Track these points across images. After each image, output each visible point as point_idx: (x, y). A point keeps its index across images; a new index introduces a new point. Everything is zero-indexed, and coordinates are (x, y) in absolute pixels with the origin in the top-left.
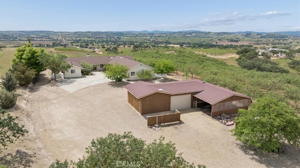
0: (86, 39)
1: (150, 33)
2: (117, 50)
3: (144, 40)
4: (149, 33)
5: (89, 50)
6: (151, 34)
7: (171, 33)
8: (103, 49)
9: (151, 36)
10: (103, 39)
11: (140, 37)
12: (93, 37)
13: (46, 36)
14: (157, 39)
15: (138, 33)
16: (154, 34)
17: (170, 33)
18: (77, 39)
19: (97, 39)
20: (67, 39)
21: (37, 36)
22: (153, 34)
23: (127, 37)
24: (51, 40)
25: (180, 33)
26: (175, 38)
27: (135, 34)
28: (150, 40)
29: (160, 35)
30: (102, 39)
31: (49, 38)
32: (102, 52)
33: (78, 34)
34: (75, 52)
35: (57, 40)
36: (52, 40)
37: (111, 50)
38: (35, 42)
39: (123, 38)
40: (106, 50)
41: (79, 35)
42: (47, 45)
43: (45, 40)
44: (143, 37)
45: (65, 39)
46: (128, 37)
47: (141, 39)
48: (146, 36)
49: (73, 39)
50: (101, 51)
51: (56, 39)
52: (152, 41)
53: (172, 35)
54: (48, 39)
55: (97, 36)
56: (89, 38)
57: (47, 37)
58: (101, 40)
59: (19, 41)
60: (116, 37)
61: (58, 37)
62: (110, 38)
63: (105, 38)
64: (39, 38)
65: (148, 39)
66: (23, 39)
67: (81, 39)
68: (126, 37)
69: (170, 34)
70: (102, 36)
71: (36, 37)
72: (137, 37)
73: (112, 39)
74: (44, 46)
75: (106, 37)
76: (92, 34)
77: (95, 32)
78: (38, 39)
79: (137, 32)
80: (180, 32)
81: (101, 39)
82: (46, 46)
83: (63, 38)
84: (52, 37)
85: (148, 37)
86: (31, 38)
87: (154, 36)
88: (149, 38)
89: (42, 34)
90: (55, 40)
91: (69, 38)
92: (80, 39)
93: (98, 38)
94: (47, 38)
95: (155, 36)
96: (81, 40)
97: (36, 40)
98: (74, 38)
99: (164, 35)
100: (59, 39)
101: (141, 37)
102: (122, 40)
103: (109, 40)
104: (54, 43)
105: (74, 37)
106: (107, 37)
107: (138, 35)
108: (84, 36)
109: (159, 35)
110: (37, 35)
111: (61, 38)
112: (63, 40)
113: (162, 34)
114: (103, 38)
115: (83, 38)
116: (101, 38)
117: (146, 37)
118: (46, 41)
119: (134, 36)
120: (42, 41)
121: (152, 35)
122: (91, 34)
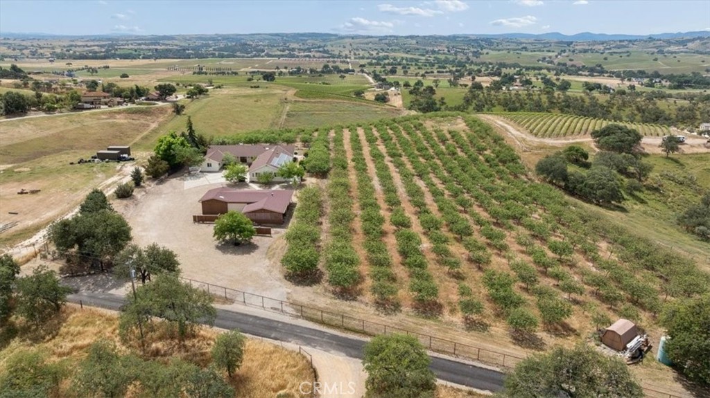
0: (399, 55)
1: (566, 39)
3: (538, 61)
6: (567, 42)
7: (623, 41)
9: (562, 51)
10: (439, 56)
11: (532, 51)
12: (418, 49)
13: (319, 47)
14: (571, 60)
15: (531, 40)
16: (574, 43)
17: (620, 41)
18: (380, 54)
19: (423, 55)
20: (359, 54)
21: (302, 47)
22: (572, 43)
23: (499, 50)
24: (326, 55)
25: (650, 42)
26: (628, 56)
27: (521, 43)
28: (551, 62)
29: (589, 45)
30: (435, 55)
31: (325, 52)
33: (387, 41)
35: (339, 56)
36: (329, 57)
37: (421, 92)
38: (293, 59)
39: (487, 53)
41: (389, 45)
42: (312, 71)
43: (314, 56)
44: (540, 51)
45: (355, 54)
46: (501, 52)
47: (532, 57)
48: (550, 48)
49: (372, 55)
50: (399, 94)
51: (337, 53)
52: (556, 64)
53: (625, 47)
54: (321, 54)
55: (428, 48)
56: (407, 52)
57: (321, 49)
58: (431, 60)
59: (266, 58)
60: (472, 49)
62: (456, 54)
63: (444, 53)
64: (304, 50)
65: (550, 57)
66: (273, 54)
67: (388, 56)
68: (496, 50)
69: (618, 43)
70: (439, 48)
71: (300, 49)
72: (524, 53)
73: (460, 57)
74: (306, 71)
75: (446, 51)
76: (417, 43)
77: (425, 36)
78: (302, 54)
81: (433, 56)
82: (309, 72)
83: (352, 53)
84: (330, 49)
85: (553, 52)
86: (289, 50)
87: (569, 51)
88: (554, 54)
89: (312, 41)
90: (333, 56)
91: (363, 52)
92: (386, 54)
93: (427, 52)
94: (320, 52)
95: (574, 51)
96: (386, 58)
97: (298, 57)
98: (374, 53)
99: (601, 47)
100: (343, 54)
101: (535, 51)
102: (483, 58)
103: (451, 59)
104: (326, 66)
105: (376, 49)
106: (449, 51)
107: (529, 47)
108: (397, 48)
109: (587, 47)
110: (303, 44)
111: (347, 53)
112: (350, 58)
113: (595, 43)
114: (438, 53)
115: (393, 54)
116: (433, 52)
117: (549, 51)
118: (315, 59)
119: (517, 47)
120: (307, 59)
121: (567, 48)
122: (414, 42)
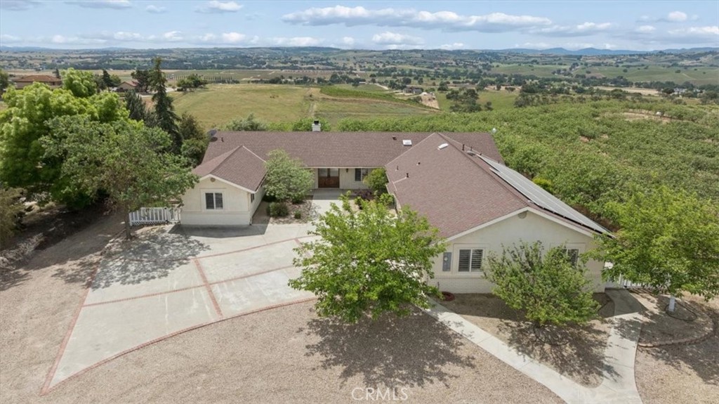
0: (407, 67)
1: (573, 54)
2: (477, 98)
3: (554, 73)
4: (567, 54)
5: (406, 94)
6: (576, 56)
7: (634, 55)
8: (442, 95)
9: (574, 64)
10: (448, 68)
11: (543, 64)
12: (425, 62)
13: (322, 60)
14: (589, 72)
15: (539, 54)
16: (583, 57)
17: (631, 55)
18: (387, 67)
19: (432, 68)
20: (364, 67)
21: (304, 60)
22: (581, 56)
23: (509, 64)
24: (331, 67)
25: (661, 56)
26: (646, 68)
27: (530, 57)
28: (569, 74)
29: (600, 59)
30: (445, 68)
31: (329, 64)
32: (438, 100)
33: (392, 55)
34: (366, 99)
35: (344, 68)
36: (333, 69)
37: (461, 97)
38: (297, 71)
39: (498, 66)
40: (448, 97)
41: (393, 58)
42: (320, 80)
43: (318, 68)
44: (551, 64)
45: (360, 66)
46: (511, 65)
47: (545, 69)
48: (560, 62)
49: (379, 67)
50: (434, 99)
51: (342, 66)
52: (575, 75)
53: (636, 60)
54: (324, 67)
55: (434, 62)
56: (415, 65)
57: (324, 62)
58: (441, 72)
59: (267, 70)
61: (346, 62)
62: (465, 66)
63: (453, 66)
64: (307, 63)
65: (565, 70)
66: (275, 66)
67: (395, 68)
68: (506, 63)
69: (629, 57)
70: (446, 61)
71: (302, 62)
72: (535, 65)
73: (470, 69)
74: (314, 80)
75: (454, 63)
76: (423, 56)
77: (429, 51)
78: (305, 66)
79: (537, 51)
80: (661, 52)
81: (442, 69)
82: (316, 82)
83: (357, 65)
84: (333, 61)
85: (565, 65)
86: (291, 62)
87: (582, 64)
88: (567, 67)
89: (315, 55)
90: (338, 68)
91: (368, 65)
92: (393, 66)
93: (435, 65)
94: (323, 64)
95: (586, 64)
96: (394, 70)
97: (301, 69)
98: (381, 66)
99: (613, 61)
100: (348, 66)
101: (546, 64)
102: (493, 71)
103: (462, 72)
104: (334, 76)
105: (381, 62)
106: (457, 64)
107: (539, 60)
108: (402, 61)
109: (598, 61)
110: (305, 57)
111: (352, 65)
112: (355, 70)
113: (605, 57)
114: (447, 66)
115: (400, 66)
116: (442, 65)
117: (561, 64)
118: (319, 71)
119: (527, 61)
120: (311, 71)
121: (578, 61)
122: (420, 55)
